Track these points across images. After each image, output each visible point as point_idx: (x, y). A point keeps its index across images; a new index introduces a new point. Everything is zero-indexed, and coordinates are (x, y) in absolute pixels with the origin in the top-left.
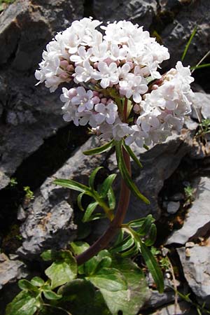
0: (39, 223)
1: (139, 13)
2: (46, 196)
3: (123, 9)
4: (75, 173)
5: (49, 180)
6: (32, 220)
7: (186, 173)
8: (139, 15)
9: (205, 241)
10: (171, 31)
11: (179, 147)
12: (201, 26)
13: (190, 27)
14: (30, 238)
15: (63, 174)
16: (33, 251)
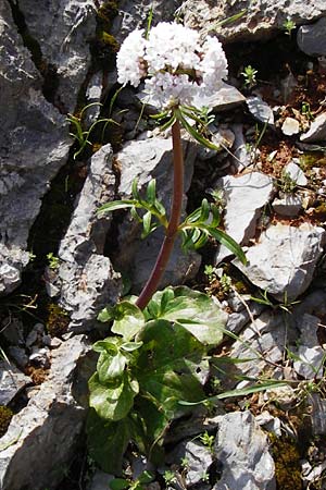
0: (78, 289)
1: (79, 18)
2: (71, 259)
3: (60, 20)
4: (91, 220)
5: (64, 243)
6: (69, 289)
7: (204, 180)
8: (81, 20)
9: (257, 241)
10: (121, 25)
11: (187, 150)
12: (150, 6)
13: (138, 13)
14: (77, 307)
15: (78, 227)
16: (88, 317)
